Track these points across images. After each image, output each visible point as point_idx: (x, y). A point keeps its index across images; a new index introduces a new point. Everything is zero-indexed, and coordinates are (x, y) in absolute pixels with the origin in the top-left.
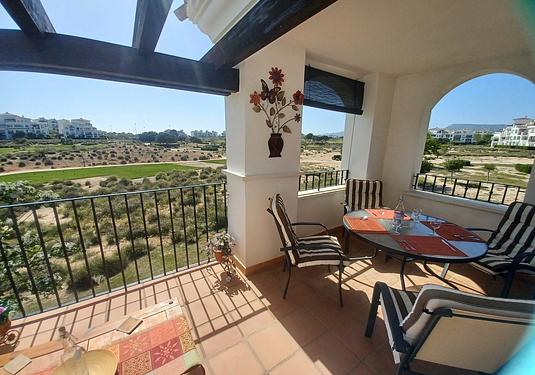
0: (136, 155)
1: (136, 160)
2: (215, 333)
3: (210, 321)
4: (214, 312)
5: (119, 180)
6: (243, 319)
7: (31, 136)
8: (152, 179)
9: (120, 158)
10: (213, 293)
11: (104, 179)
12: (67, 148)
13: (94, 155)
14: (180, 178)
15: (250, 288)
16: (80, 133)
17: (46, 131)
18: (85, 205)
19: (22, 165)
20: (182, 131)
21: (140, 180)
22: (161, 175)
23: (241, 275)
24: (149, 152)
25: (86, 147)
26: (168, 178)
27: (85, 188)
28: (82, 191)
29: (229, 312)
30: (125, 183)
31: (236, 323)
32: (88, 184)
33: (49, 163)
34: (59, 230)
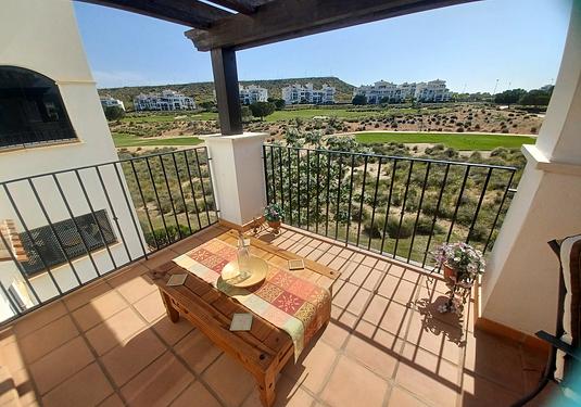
0: (480, 121)
1: (478, 127)
2: (371, 341)
3: (378, 327)
4: (391, 324)
5: (446, 149)
6: (412, 364)
7: (393, 101)
8: (486, 155)
9: (459, 124)
10: (408, 306)
11: (431, 146)
12: (413, 112)
13: (434, 120)
15: (463, 344)
16: (431, 96)
17: (403, 95)
18: (404, 168)
19: (377, 126)
21: (468, 154)
22: (501, 150)
23: (468, 320)
24: (499, 118)
25: (429, 111)
26: (509, 156)
27: (411, 152)
28: (408, 155)
29: (405, 340)
30: (450, 153)
31: (400, 358)
32: (415, 149)
33: (395, 126)
34: (377, 184)
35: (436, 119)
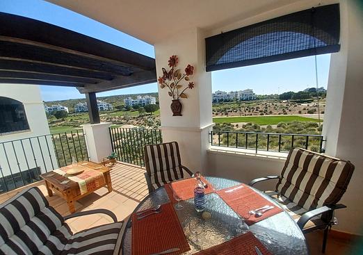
0: (272, 109)
1: (271, 113)
5: (253, 125)
8: (274, 127)
9: (261, 111)
11: (245, 124)
12: (236, 106)
14: (296, 127)
16: (246, 97)
20: (321, 88)
21: (265, 127)
22: (282, 124)
24: (282, 107)
25: (245, 105)
26: (287, 126)
27: (235, 128)
30: (255, 127)
32: (237, 125)
33: (226, 114)
35: (248, 109)
